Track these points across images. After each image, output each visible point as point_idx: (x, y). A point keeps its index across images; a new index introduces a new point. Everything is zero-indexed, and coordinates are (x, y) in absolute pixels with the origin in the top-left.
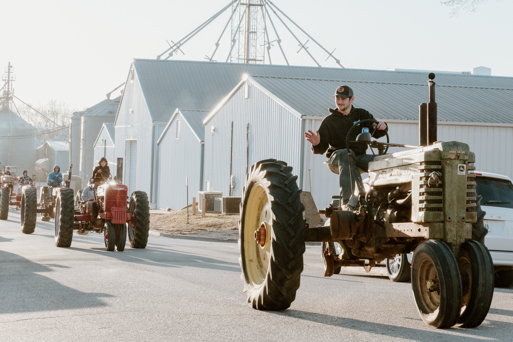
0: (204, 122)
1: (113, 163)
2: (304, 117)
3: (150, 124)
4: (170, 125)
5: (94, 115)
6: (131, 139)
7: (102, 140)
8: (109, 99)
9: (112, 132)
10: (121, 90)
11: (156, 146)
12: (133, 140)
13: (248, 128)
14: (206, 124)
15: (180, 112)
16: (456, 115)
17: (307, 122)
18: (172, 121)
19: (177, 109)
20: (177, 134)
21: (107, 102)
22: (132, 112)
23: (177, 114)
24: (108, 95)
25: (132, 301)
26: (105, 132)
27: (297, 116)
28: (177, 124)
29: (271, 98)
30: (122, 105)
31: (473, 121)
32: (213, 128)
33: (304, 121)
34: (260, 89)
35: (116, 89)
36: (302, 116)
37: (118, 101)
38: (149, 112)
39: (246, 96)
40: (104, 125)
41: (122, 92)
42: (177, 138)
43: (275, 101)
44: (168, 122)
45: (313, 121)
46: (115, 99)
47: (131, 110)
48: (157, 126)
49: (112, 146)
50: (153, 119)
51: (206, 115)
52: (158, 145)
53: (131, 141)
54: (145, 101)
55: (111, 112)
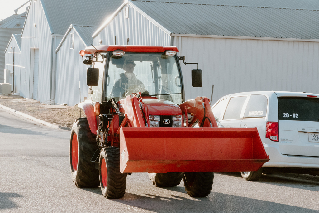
0: (93, 36)
1: (20, 66)
2: (173, 35)
3: (50, 37)
4: (66, 37)
5: (5, 27)
6: (35, 48)
7: (12, 48)
8: (16, 14)
9: (19, 42)
10: (27, 7)
11: (54, 54)
12: (36, 48)
13: (128, 42)
14: (94, 38)
15: (73, 28)
16: (293, 33)
17: (175, 38)
18: (67, 34)
19: (71, 25)
20: (71, 45)
21: (15, 16)
22: (35, 26)
23: (71, 29)
24: (16, 11)
25: (42, 203)
26: (14, 41)
27: (167, 34)
28: (71, 37)
29: (147, 18)
30: (27, 20)
31: (307, 38)
32: (100, 41)
33: (173, 37)
34: (137, 11)
35: (22, 6)
36: (171, 33)
37: (24, 16)
38: (49, 27)
39: (127, 17)
40: (13, 35)
41: (27, 8)
42: (71, 48)
43: (150, 21)
44: (64, 34)
45: (180, 38)
46: (22, 14)
47: (34, 24)
48: (56, 38)
49: (19, 52)
50: (52, 32)
51: (95, 30)
52: (56, 53)
53: (35, 49)
54: (46, 17)
55: (18, 25)
